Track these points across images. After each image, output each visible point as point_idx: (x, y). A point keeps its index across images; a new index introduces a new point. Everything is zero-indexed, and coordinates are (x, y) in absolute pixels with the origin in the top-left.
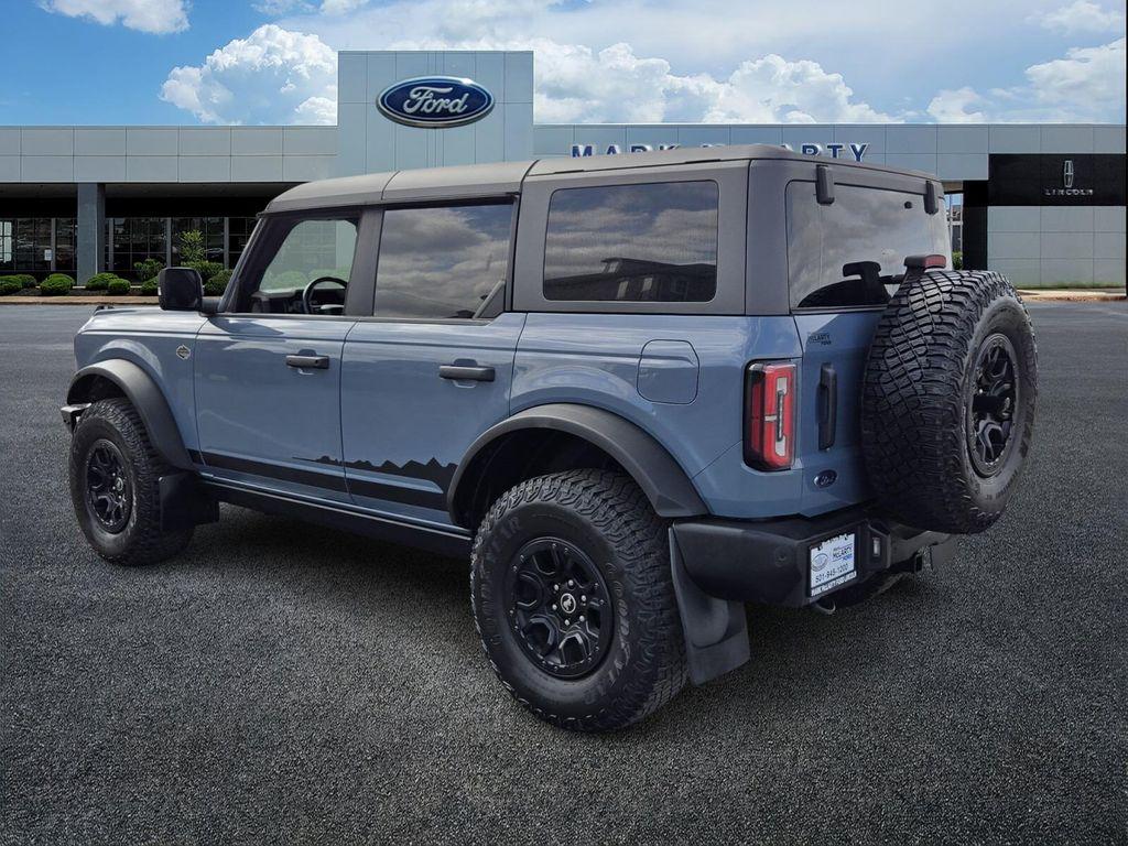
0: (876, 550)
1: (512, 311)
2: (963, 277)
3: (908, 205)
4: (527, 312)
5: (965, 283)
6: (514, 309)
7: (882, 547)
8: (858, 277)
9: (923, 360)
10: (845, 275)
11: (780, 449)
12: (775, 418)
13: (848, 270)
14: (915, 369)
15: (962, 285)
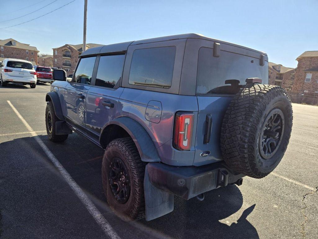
0: (223, 179)
1: (121, 87)
2: (265, 87)
3: (252, 62)
4: (125, 87)
5: (265, 89)
6: (122, 86)
7: (225, 178)
8: (230, 85)
9: (244, 117)
10: (226, 83)
11: (185, 143)
12: (184, 132)
13: (227, 82)
14: (240, 120)
15: (264, 90)
